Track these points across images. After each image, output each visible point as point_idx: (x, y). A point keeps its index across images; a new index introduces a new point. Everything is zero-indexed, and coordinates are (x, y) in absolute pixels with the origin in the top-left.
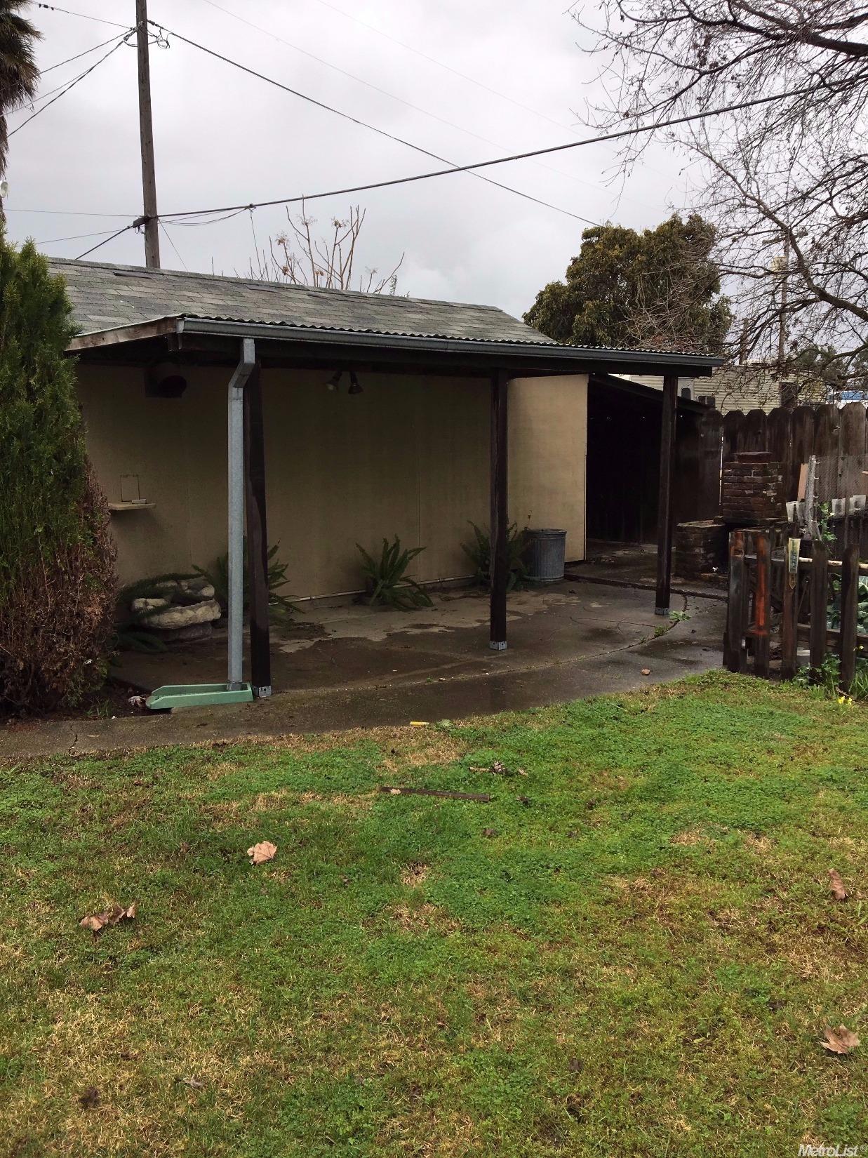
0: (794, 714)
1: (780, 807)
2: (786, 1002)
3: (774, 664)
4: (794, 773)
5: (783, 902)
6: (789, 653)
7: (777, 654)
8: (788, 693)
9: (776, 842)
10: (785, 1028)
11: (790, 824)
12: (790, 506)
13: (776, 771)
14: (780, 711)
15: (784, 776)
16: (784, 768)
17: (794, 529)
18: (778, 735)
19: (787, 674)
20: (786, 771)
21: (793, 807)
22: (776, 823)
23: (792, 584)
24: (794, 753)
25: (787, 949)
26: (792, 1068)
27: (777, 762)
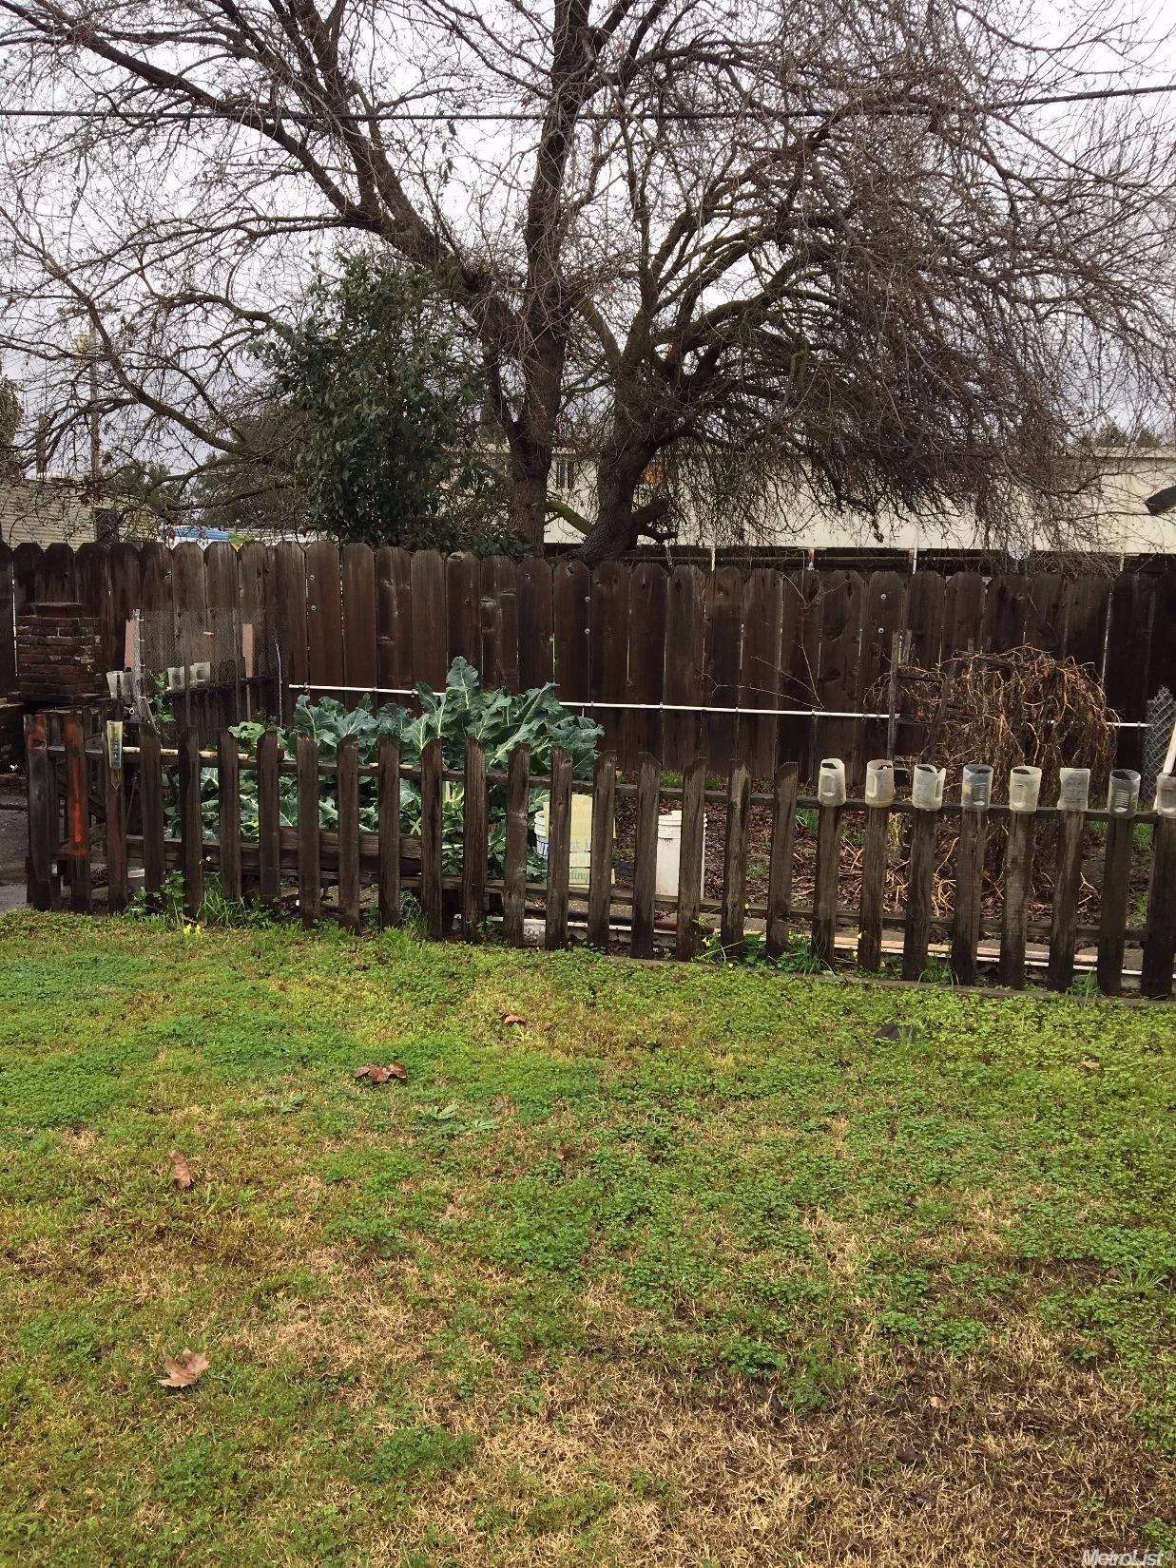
0: (126, 956)
1: (106, 1084)
2: (114, 1344)
3: (100, 893)
4: (127, 1035)
5: (111, 1210)
6: (118, 878)
7: (103, 879)
8: (118, 930)
9: (101, 1133)
10: (113, 1379)
11: (120, 1105)
12: (112, 677)
13: (101, 1039)
14: (107, 956)
15: (112, 1043)
16: (113, 1032)
17: (117, 709)
18: (103, 988)
19: (117, 904)
20: (115, 1035)
21: (124, 1082)
22: (102, 1107)
23: (116, 781)
24: (126, 1009)
25: (115, 1273)
26: (122, 1428)
27: (102, 1026)
